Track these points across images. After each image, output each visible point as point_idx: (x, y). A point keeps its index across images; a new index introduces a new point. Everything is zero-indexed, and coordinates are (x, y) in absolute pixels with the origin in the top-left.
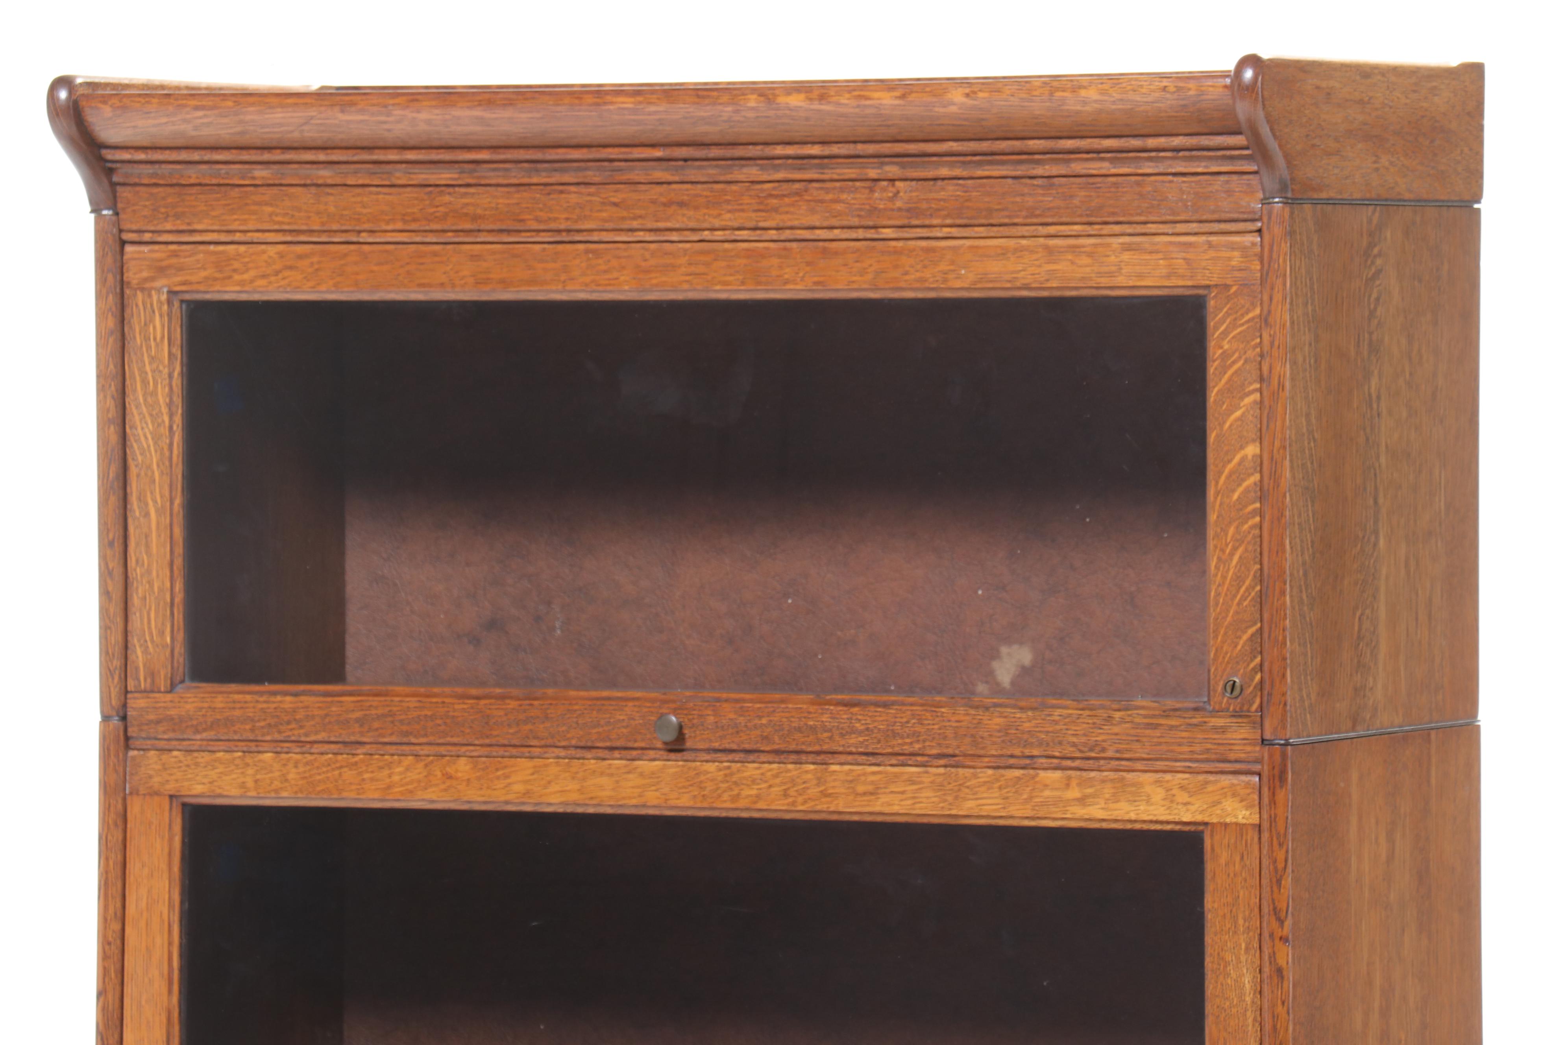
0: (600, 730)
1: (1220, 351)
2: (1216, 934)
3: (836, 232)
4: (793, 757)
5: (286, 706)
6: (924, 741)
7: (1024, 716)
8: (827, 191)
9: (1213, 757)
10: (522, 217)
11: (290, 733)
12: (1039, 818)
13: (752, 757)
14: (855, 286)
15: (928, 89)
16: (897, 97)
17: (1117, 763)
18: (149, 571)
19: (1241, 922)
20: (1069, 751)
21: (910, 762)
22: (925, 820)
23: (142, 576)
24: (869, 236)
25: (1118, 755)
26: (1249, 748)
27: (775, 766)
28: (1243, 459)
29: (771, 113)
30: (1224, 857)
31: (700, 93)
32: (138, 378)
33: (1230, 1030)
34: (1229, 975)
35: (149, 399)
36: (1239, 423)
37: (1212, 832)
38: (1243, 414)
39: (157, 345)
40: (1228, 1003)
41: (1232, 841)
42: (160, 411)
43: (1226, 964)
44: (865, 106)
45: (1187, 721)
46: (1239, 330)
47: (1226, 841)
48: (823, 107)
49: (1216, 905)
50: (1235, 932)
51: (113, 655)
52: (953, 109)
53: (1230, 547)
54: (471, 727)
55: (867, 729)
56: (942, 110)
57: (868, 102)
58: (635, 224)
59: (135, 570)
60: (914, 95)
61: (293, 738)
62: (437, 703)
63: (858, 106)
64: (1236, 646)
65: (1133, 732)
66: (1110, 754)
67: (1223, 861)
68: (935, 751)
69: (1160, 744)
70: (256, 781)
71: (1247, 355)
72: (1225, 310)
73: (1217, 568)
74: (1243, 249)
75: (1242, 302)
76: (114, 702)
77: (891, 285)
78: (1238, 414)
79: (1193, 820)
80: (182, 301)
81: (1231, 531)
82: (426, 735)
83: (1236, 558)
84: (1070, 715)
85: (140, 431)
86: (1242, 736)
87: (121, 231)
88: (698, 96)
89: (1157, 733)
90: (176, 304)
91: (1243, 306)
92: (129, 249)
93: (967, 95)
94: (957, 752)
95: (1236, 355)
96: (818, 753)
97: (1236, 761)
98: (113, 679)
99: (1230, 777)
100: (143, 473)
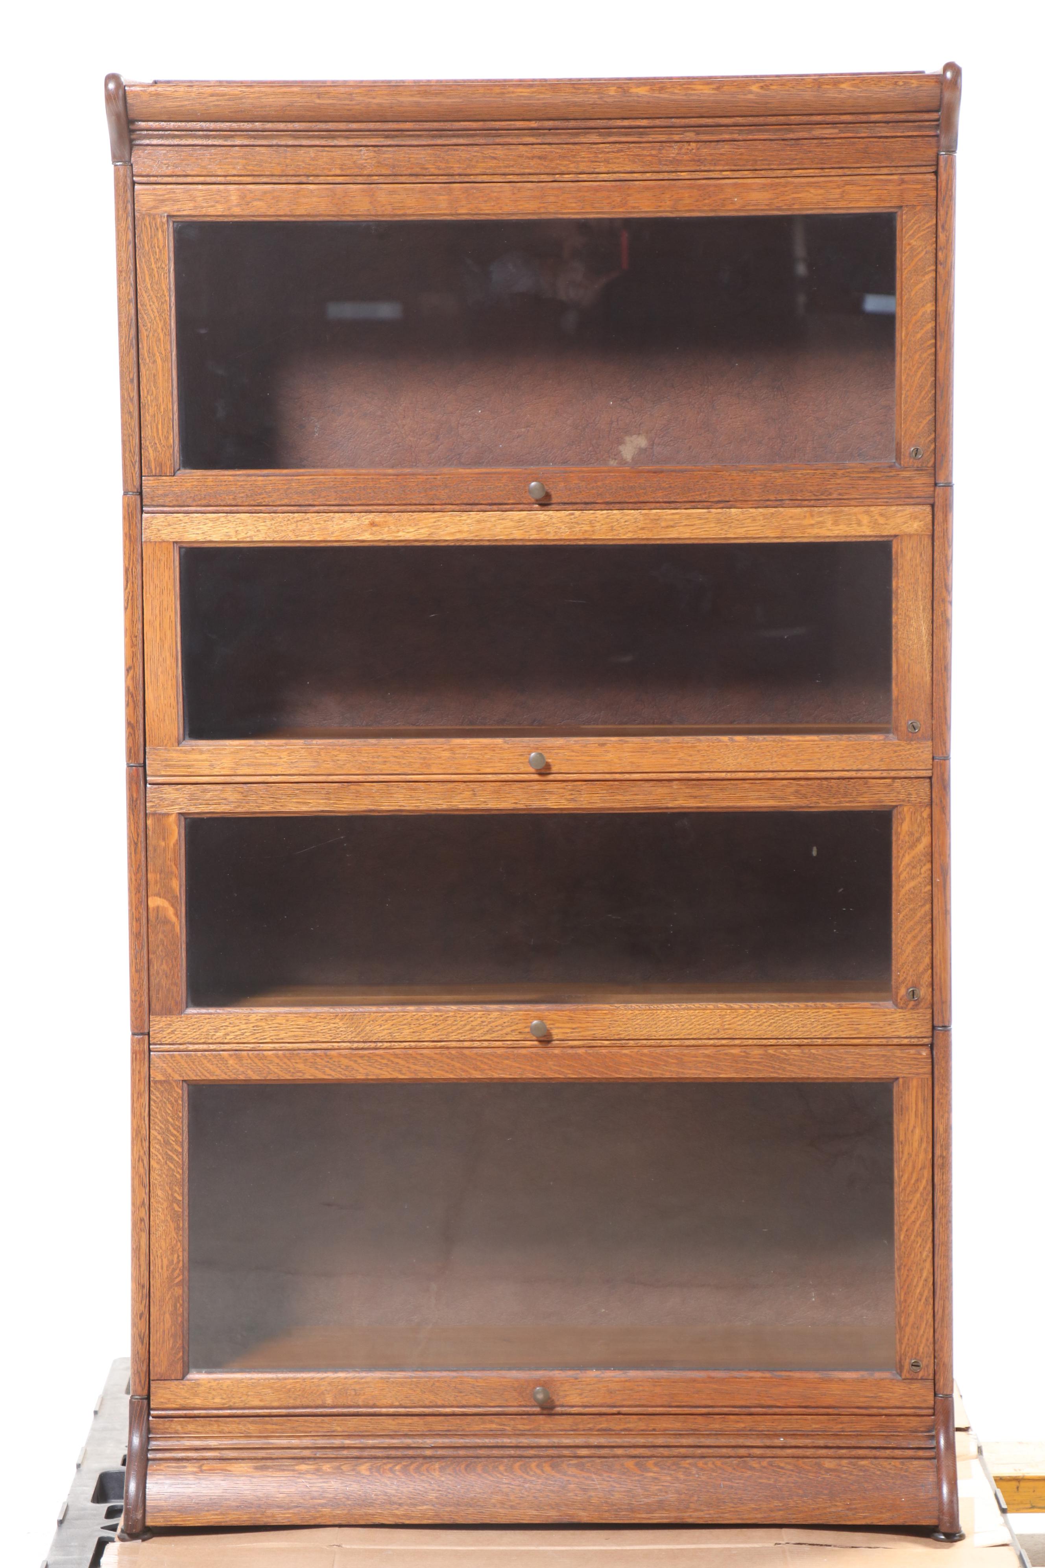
0: (484, 493)
1: (909, 247)
2: (903, 601)
3: (648, 175)
4: (618, 506)
5: (259, 483)
6: (710, 493)
7: (777, 475)
8: (644, 149)
9: (903, 495)
10: (427, 167)
11: (262, 501)
12: (785, 537)
13: (589, 506)
14: (662, 209)
15: (735, 84)
16: (713, 89)
17: (839, 501)
18: (156, 399)
19: (920, 593)
20: (808, 496)
21: (699, 507)
22: (706, 542)
23: (152, 401)
24: (671, 177)
25: (840, 497)
26: (926, 489)
27: (605, 512)
28: (924, 314)
29: (625, 99)
30: (909, 555)
31: (576, 86)
32: (146, 272)
33: (912, 658)
34: (912, 625)
35: (155, 287)
36: (922, 291)
37: (901, 540)
38: (924, 286)
39: (160, 251)
40: (911, 642)
41: (915, 545)
42: (163, 294)
43: (911, 619)
44: (691, 95)
45: (886, 474)
46: (922, 233)
47: (910, 546)
48: (661, 95)
49: (904, 584)
50: (916, 600)
51: (134, 453)
52: (751, 96)
53: (915, 367)
54: (392, 494)
55: (670, 487)
56: (743, 97)
57: (693, 92)
58: (507, 171)
59: (146, 397)
60: (725, 87)
61: (264, 503)
62: (368, 479)
63: (686, 95)
64: (918, 428)
65: (850, 482)
66: (835, 496)
67: (908, 558)
68: (716, 499)
69: (868, 489)
70: (236, 531)
71: (927, 249)
72: (913, 221)
73: (906, 380)
74: (924, 183)
75: (924, 216)
76: (135, 484)
77: (687, 208)
78: (921, 285)
79: (889, 534)
80: (174, 222)
81: (917, 356)
82: (360, 499)
83: (919, 374)
84: (808, 474)
85: (148, 307)
86: (921, 482)
87: (133, 176)
88: (575, 88)
89: (867, 482)
90: (171, 224)
91: (925, 219)
92: (137, 187)
93: (762, 87)
94: (732, 499)
95: (920, 249)
96: (635, 503)
97: (917, 497)
98: (134, 468)
99: (912, 507)
100: (151, 335)
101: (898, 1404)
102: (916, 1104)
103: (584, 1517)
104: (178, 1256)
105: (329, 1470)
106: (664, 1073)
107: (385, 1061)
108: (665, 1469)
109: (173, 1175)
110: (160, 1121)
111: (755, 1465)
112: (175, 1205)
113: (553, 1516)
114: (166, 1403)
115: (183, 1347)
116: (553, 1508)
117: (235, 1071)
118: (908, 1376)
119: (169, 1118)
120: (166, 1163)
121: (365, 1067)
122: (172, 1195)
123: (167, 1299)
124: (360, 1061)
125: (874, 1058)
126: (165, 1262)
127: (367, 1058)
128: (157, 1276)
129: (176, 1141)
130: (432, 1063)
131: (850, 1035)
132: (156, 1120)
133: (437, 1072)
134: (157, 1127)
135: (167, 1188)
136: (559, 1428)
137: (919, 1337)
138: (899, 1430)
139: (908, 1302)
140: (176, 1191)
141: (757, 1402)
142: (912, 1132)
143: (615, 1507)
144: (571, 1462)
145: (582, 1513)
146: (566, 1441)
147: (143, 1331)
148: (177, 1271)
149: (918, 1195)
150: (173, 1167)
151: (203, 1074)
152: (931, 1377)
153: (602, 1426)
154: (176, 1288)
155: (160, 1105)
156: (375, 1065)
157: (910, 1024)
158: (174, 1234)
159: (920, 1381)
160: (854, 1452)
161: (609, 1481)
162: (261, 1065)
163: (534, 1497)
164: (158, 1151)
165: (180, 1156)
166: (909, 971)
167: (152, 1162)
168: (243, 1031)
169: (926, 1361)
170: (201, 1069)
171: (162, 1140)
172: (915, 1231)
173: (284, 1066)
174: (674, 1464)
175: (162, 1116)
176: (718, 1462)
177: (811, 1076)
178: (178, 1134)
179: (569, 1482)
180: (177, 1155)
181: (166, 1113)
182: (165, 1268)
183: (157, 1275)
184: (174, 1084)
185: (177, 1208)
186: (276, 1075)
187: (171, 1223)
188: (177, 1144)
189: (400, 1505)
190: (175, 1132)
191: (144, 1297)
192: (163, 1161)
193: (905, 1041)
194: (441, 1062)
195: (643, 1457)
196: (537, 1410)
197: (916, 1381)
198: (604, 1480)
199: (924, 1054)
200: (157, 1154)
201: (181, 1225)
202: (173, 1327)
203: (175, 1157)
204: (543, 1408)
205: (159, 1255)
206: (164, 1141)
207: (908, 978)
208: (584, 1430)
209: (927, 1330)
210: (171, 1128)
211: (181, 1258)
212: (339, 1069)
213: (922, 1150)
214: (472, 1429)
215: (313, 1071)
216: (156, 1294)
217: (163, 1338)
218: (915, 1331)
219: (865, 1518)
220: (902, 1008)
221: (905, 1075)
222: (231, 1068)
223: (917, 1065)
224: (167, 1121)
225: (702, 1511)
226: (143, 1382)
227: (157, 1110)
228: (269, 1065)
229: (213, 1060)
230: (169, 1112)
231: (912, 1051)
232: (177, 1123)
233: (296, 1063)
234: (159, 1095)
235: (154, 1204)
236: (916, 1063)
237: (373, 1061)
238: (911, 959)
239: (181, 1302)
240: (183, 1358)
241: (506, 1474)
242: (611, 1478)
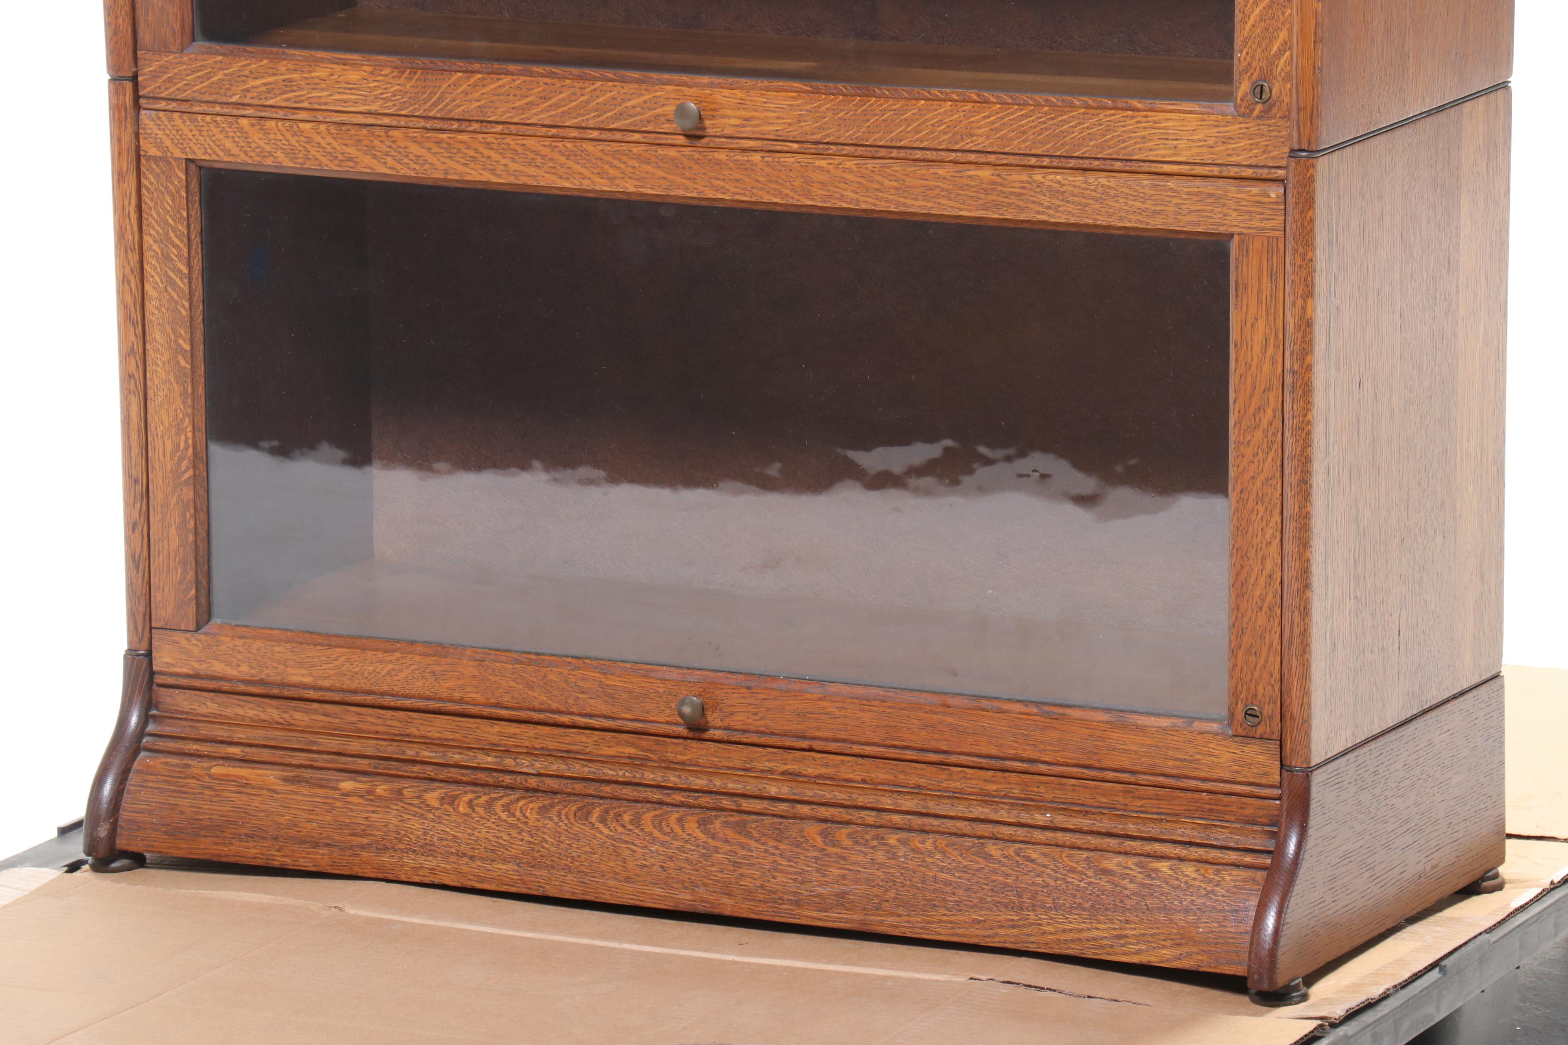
101: (1226, 775)
102: (1260, 282)
103: (728, 906)
104: (187, 439)
105: (387, 794)
106: (877, 202)
107: (471, 153)
108: (860, 844)
109: (176, 310)
110: (157, 222)
111: (993, 852)
112: (180, 357)
113: (684, 899)
114: (173, 666)
115: (197, 581)
116: (686, 888)
117: (258, 150)
118: (1240, 731)
119: (168, 217)
120: (166, 290)
121: (443, 160)
122: (176, 341)
123: (172, 504)
124: (435, 149)
125: (1195, 198)
126: (169, 446)
127: (445, 146)
128: (157, 467)
129: (179, 256)
130: (539, 160)
131: (1163, 156)
132: (150, 219)
133: (547, 176)
134: (152, 232)
135: (169, 330)
136: (726, 764)
137: (1258, 669)
138: (1227, 817)
139: (1242, 609)
140: (181, 336)
141: (1013, 752)
142: (1252, 326)
143: (774, 896)
144: (731, 819)
145: (725, 900)
146: (732, 786)
147: (138, 550)
148: (185, 462)
149: (1259, 434)
150: (175, 296)
151: (214, 152)
152: (1276, 736)
153: (788, 767)
154: (184, 489)
155: (155, 195)
156: (457, 158)
157: (1257, 144)
158: (179, 401)
159: (1258, 742)
160: (1148, 847)
161: (773, 854)
162: (296, 144)
163: (662, 867)
164: (155, 268)
165: (186, 281)
166: (1255, 51)
167: (147, 287)
168: (269, 87)
169: (1271, 710)
170: (211, 143)
171: (160, 252)
172: (1254, 493)
173: (329, 149)
174: (876, 838)
175: (158, 213)
176: (942, 841)
177: (1099, 222)
178: (182, 245)
179: (716, 850)
180: (181, 279)
181: (164, 209)
182: (168, 455)
183: (157, 465)
184: (174, 164)
185: (183, 363)
186: (317, 162)
187: (175, 384)
188: (180, 261)
189: (472, 858)
190: (177, 242)
191: (139, 498)
192: (161, 285)
193: (1249, 172)
194: (551, 159)
195: (833, 822)
196: (681, 730)
197: (1253, 741)
198: (766, 851)
199: (1273, 195)
200: (154, 274)
201: (190, 390)
202: (181, 550)
203: (178, 281)
204: (691, 728)
205: (160, 433)
206: (162, 255)
207: (1254, 64)
208: (762, 771)
209: (1271, 659)
210: (171, 234)
211: (190, 442)
212: (406, 160)
213: (1267, 359)
214: (600, 752)
215: (368, 160)
216: (157, 495)
217: (169, 565)
218: (1253, 659)
219: (1138, 952)
220: (1243, 115)
221: (1243, 231)
222: (254, 145)
223: (1262, 214)
224: (166, 222)
225: (899, 916)
226: (140, 629)
227: (152, 204)
228: (306, 145)
229: (228, 130)
230: (169, 208)
231: (1255, 190)
232: (180, 228)
233: (346, 145)
234: (153, 181)
235: (151, 352)
236: (1259, 210)
237: (455, 151)
238: (1259, 31)
239: (192, 511)
240: (197, 598)
241: (630, 827)
242: (777, 849)
